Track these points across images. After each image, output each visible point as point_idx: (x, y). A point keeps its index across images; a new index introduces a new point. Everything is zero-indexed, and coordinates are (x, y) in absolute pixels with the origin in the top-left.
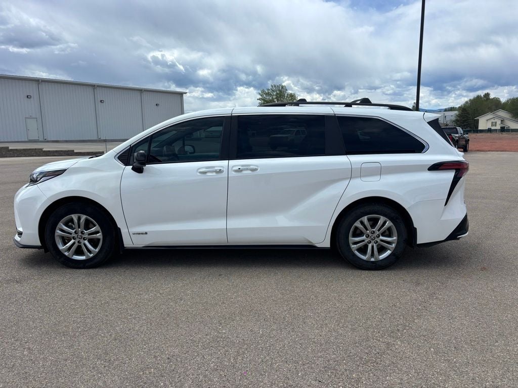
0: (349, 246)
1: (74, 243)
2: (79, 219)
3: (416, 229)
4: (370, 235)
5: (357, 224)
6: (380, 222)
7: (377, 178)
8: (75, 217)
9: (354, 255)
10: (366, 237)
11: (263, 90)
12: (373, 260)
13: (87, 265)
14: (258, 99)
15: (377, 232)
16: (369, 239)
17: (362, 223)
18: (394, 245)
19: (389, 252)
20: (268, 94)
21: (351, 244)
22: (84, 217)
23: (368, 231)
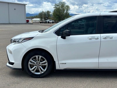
1: (36, 67)
2: (39, 57)
8: (37, 56)
11: (56, 4)
13: (41, 76)
22: (40, 57)
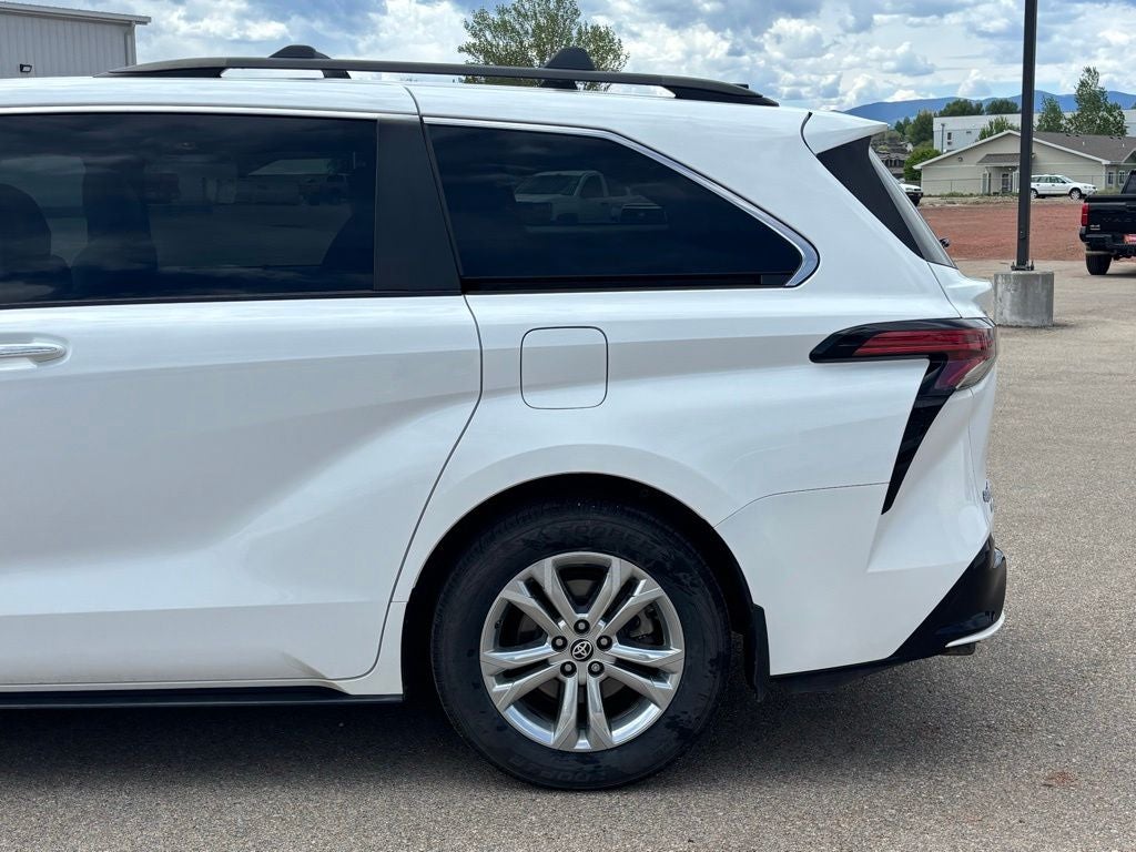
0: (479, 685)
3: (760, 611)
4: (572, 637)
5: (515, 592)
6: (611, 585)
7: (595, 393)
9: (504, 726)
10: (555, 647)
11: (483, 11)
12: (583, 744)
14: (461, 50)
15: (602, 624)
16: (565, 657)
17: (535, 588)
18: (670, 685)
19: (650, 714)
20: (503, 28)
21: (489, 681)
23: (562, 624)
